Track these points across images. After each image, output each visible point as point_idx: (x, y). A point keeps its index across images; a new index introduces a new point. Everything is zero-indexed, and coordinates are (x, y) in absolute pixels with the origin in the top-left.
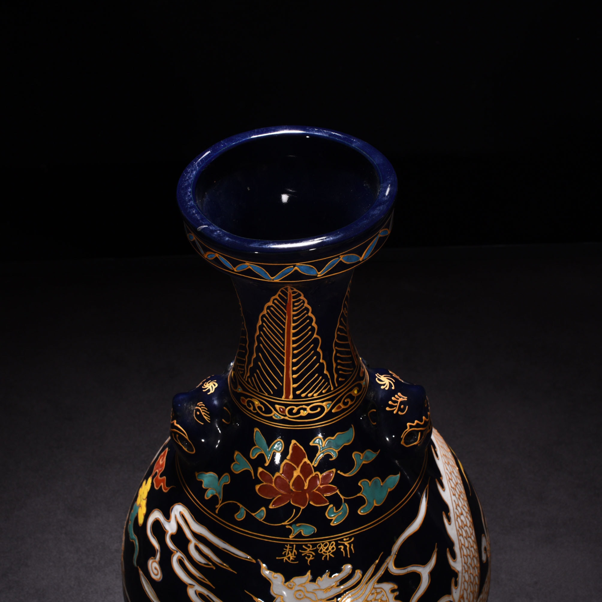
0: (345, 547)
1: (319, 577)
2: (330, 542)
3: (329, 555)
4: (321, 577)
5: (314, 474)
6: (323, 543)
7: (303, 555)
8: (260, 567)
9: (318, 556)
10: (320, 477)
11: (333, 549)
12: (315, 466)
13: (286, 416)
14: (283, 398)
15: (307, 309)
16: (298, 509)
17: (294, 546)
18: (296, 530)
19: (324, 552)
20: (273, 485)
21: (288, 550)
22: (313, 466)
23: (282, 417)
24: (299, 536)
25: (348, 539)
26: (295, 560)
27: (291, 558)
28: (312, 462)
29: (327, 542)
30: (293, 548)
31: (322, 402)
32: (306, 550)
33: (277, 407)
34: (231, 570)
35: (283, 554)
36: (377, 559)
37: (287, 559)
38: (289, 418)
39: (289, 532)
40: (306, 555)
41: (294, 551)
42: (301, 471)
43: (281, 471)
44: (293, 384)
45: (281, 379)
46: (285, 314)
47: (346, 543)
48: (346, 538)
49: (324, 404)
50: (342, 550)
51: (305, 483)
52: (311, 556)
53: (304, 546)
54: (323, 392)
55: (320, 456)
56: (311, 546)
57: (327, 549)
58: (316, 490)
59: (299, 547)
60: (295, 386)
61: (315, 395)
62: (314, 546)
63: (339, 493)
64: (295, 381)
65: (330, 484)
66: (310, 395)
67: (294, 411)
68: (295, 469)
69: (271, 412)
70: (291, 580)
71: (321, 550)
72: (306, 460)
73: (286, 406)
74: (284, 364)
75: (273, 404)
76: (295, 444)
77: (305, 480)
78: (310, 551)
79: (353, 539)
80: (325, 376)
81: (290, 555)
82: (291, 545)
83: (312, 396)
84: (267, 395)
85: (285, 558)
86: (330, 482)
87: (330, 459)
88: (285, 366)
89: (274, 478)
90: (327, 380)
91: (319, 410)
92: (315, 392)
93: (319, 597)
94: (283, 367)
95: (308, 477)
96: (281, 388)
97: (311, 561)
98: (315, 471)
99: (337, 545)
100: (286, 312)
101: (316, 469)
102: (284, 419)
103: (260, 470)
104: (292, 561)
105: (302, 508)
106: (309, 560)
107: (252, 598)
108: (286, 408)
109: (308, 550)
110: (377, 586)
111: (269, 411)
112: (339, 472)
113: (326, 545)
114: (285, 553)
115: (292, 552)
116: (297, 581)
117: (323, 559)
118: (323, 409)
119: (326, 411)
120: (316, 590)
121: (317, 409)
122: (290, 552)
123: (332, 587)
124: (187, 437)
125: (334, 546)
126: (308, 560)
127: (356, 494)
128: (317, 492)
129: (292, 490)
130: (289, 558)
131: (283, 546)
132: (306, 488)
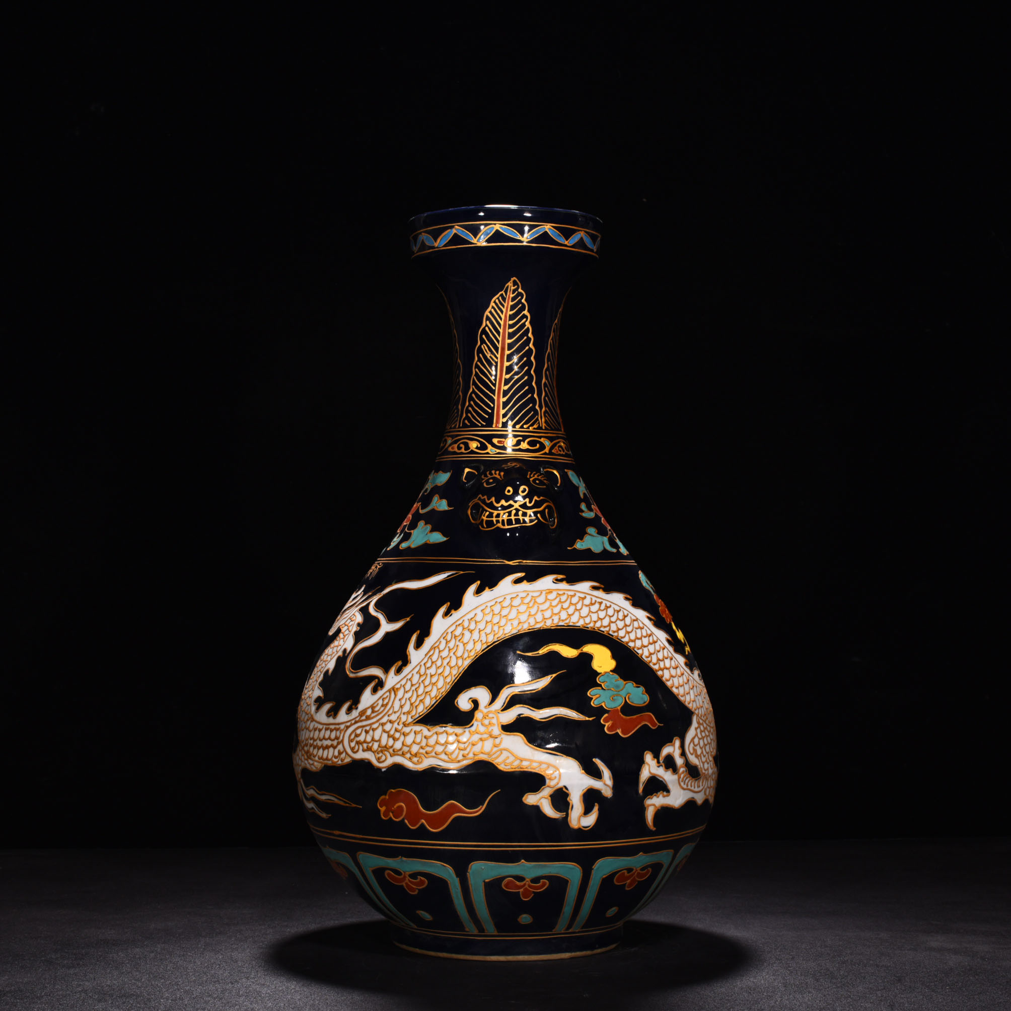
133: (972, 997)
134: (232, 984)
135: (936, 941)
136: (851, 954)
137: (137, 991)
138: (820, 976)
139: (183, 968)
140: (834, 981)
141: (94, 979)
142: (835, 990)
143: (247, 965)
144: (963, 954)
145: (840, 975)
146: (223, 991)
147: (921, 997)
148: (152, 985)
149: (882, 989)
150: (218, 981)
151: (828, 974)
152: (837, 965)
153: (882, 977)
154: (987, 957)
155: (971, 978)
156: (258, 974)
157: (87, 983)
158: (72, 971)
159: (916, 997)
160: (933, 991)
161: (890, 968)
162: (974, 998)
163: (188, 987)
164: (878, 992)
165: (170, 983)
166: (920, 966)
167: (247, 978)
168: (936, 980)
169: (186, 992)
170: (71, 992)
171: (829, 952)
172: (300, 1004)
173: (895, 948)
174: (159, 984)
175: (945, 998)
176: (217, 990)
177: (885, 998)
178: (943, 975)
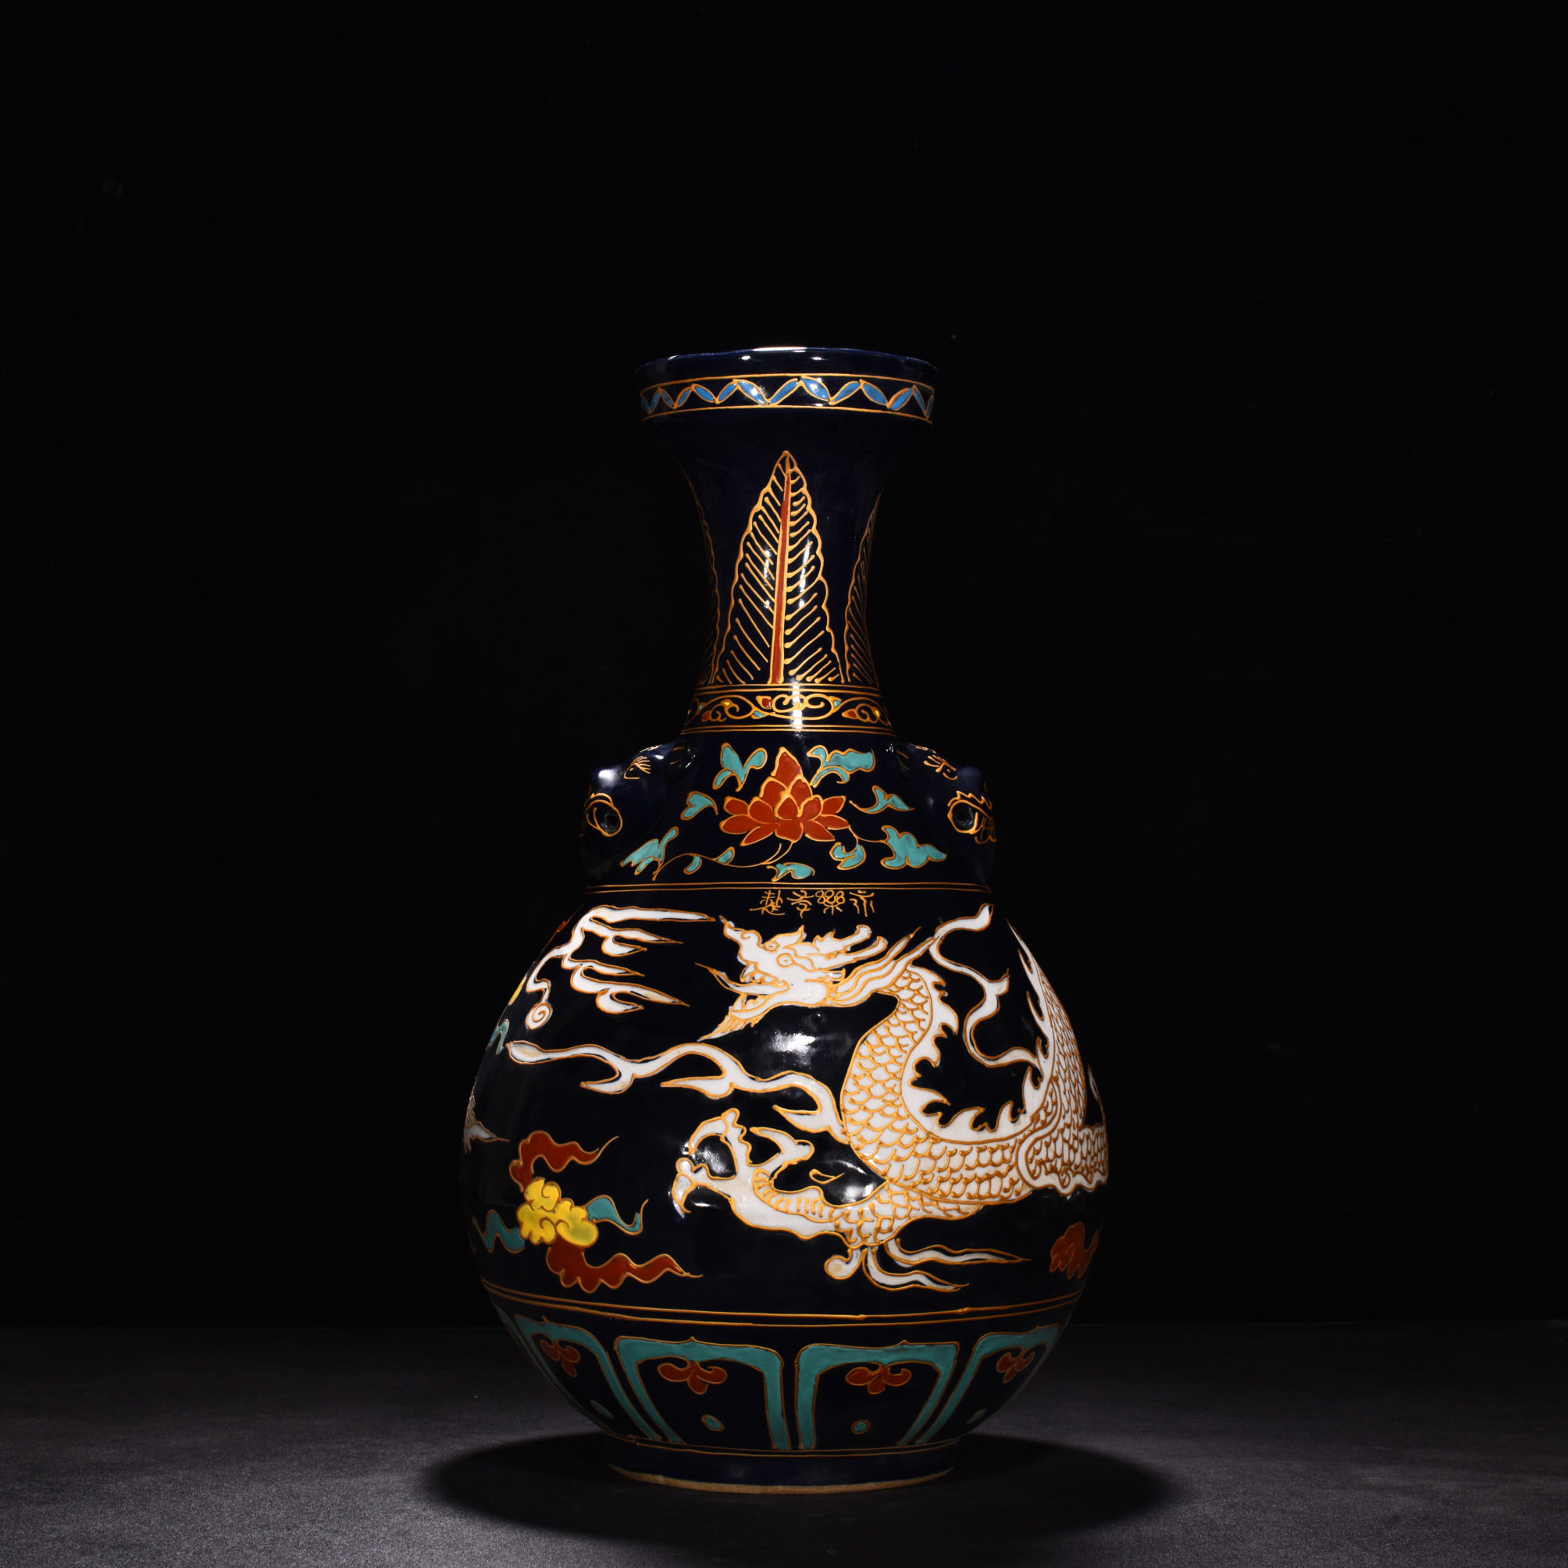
0: (860, 902)
1: (818, 937)
2: (836, 891)
3: (835, 908)
4: (822, 936)
5: (813, 797)
6: (825, 891)
7: (793, 904)
8: (722, 926)
9: (816, 907)
10: (822, 802)
11: (841, 900)
12: (815, 786)
13: (772, 711)
14: (769, 683)
15: (809, 517)
16: (786, 844)
17: (779, 892)
18: (783, 870)
19: (826, 903)
20: (749, 815)
21: (768, 898)
22: (812, 787)
23: (767, 714)
24: (788, 878)
25: (865, 892)
26: (780, 911)
27: (774, 909)
28: (809, 781)
29: (831, 889)
30: (776, 896)
31: (828, 694)
32: (799, 898)
33: (760, 699)
34: (674, 942)
35: (761, 903)
36: (912, 933)
37: (767, 910)
38: (777, 713)
39: (773, 873)
40: (797, 905)
41: (779, 898)
42: (792, 793)
43: (761, 795)
44: (786, 657)
45: (767, 652)
46: (778, 524)
47: (862, 897)
48: (862, 890)
49: (830, 699)
50: (855, 904)
51: (798, 808)
52: (806, 906)
53: (794, 893)
54: (830, 679)
55: (822, 772)
56: (806, 893)
57: (832, 900)
58: (816, 820)
59: (786, 894)
60: (789, 661)
61: (816, 680)
62: (810, 893)
63: (850, 829)
64: (789, 653)
65: (837, 814)
66: (809, 679)
67: (785, 703)
68: (784, 789)
69: (749, 709)
70: (773, 940)
71: (822, 900)
72: (800, 777)
73: (773, 694)
74: (772, 624)
75: (752, 697)
76: (785, 753)
77: (799, 805)
78: (804, 899)
79: (872, 895)
80: (831, 656)
81: (772, 904)
82: (773, 891)
83: (813, 682)
84: (744, 684)
85: (764, 909)
86: (837, 812)
87: (838, 782)
88: (773, 627)
89: (749, 807)
90: (835, 664)
91: (822, 705)
92: (818, 677)
93: (817, 966)
94: (771, 630)
95: (803, 800)
96: (765, 667)
97: (805, 913)
98: (814, 794)
99: (847, 896)
100: (780, 520)
101: (815, 791)
102: (769, 717)
103: (728, 799)
104: (775, 912)
105: (793, 842)
106: (802, 911)
107: (708, 970)
108: (773, 698)
109: (802, 898)
110: (909, 968)
111: (746, 709)
112: (851, 802)
113: (829, 894)
114: (764, 902)
115: (774, 900)
116: (782, 939)
117: (824, 912)
118: (828, 706)
119: (832, 711)
120: (813, 954)
121: (819, 704)
122: (771, 901)
123: (838, 953)
124: (611, 805)
125: (842, 897)
126: (800, 912)
127: (879, 840)
128: (817, 822)
129: (778, 819)
130: (770, 909)
131: (762, 893)
132: (799, 815)
133: (1424, 1558)
134: (289, 1530)
135: (1376, 1476)
136: (1245, 1494)
137: (141, 1539)
138: (1194, 1526)
139: (216, 1506)
140: (1214, 1533)
141: (77, 1521)
142: (1214, 1546)
143: (313, 1502)
144: (1416, 1495)
145: (1224, 1525)
146: (274, 1541)
147: (1347, 1558)
148: (165, 1530)
149: (1287, 1546)
150: (267, 1525)
151: (1205, 1524)
152: (1222, 1510)
153: (1289, 1527)
154: (1453, 1499)
155: (1426, 1531)
156: (329, 1516)
157: (66, 1527)
158: (44, 1509)
159: (1339, 1559)
160: (1365, 1550)
161: (1301, 1515)
162: (1427, 1560)
163: (221, 1535)
164: (1280, 1551)
165: (193, 1528)
166: (1348, 1512)
167: (313, 1522)
168: (1371, 1532)
169: (216, 1541)
170: (40, 1539)
171: (1211, 1490)
172: (390, 1560)
173: (1313, 1485)
174: (176, 1530)
175: (1383, 1559)
176: (264, 1539)
177: (1291, 1559)
178: (1383, 1527)
